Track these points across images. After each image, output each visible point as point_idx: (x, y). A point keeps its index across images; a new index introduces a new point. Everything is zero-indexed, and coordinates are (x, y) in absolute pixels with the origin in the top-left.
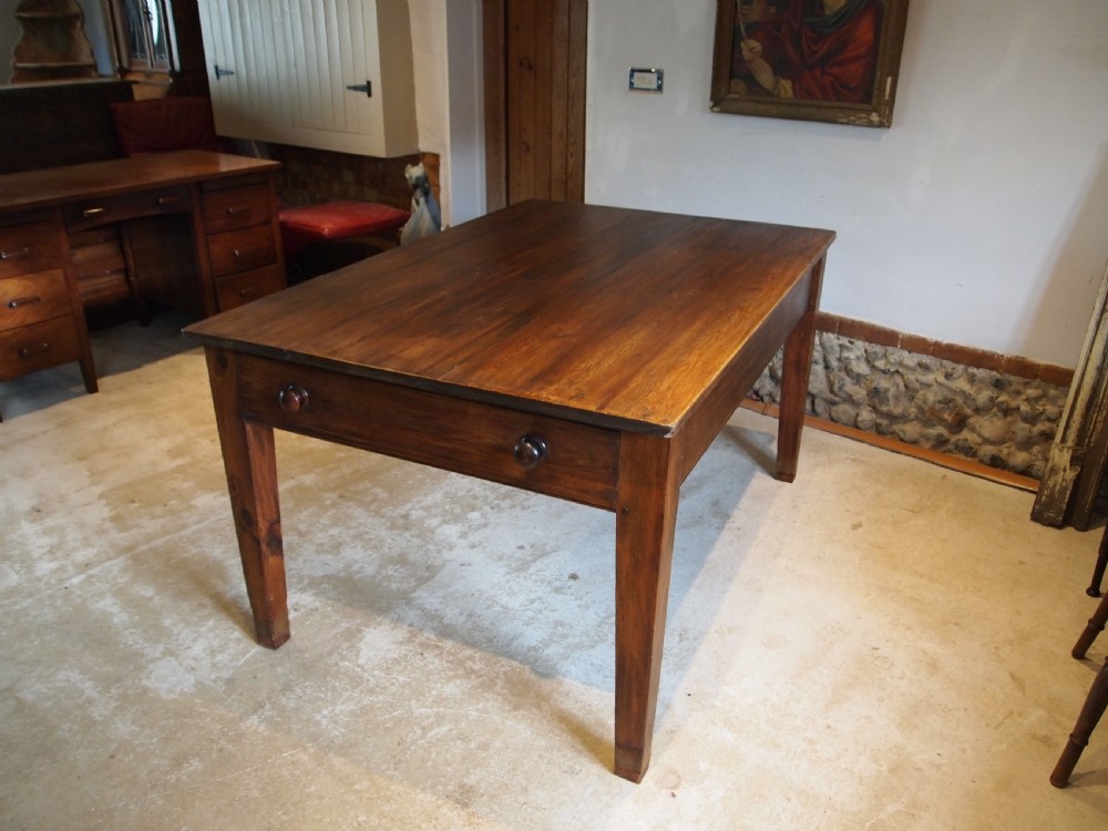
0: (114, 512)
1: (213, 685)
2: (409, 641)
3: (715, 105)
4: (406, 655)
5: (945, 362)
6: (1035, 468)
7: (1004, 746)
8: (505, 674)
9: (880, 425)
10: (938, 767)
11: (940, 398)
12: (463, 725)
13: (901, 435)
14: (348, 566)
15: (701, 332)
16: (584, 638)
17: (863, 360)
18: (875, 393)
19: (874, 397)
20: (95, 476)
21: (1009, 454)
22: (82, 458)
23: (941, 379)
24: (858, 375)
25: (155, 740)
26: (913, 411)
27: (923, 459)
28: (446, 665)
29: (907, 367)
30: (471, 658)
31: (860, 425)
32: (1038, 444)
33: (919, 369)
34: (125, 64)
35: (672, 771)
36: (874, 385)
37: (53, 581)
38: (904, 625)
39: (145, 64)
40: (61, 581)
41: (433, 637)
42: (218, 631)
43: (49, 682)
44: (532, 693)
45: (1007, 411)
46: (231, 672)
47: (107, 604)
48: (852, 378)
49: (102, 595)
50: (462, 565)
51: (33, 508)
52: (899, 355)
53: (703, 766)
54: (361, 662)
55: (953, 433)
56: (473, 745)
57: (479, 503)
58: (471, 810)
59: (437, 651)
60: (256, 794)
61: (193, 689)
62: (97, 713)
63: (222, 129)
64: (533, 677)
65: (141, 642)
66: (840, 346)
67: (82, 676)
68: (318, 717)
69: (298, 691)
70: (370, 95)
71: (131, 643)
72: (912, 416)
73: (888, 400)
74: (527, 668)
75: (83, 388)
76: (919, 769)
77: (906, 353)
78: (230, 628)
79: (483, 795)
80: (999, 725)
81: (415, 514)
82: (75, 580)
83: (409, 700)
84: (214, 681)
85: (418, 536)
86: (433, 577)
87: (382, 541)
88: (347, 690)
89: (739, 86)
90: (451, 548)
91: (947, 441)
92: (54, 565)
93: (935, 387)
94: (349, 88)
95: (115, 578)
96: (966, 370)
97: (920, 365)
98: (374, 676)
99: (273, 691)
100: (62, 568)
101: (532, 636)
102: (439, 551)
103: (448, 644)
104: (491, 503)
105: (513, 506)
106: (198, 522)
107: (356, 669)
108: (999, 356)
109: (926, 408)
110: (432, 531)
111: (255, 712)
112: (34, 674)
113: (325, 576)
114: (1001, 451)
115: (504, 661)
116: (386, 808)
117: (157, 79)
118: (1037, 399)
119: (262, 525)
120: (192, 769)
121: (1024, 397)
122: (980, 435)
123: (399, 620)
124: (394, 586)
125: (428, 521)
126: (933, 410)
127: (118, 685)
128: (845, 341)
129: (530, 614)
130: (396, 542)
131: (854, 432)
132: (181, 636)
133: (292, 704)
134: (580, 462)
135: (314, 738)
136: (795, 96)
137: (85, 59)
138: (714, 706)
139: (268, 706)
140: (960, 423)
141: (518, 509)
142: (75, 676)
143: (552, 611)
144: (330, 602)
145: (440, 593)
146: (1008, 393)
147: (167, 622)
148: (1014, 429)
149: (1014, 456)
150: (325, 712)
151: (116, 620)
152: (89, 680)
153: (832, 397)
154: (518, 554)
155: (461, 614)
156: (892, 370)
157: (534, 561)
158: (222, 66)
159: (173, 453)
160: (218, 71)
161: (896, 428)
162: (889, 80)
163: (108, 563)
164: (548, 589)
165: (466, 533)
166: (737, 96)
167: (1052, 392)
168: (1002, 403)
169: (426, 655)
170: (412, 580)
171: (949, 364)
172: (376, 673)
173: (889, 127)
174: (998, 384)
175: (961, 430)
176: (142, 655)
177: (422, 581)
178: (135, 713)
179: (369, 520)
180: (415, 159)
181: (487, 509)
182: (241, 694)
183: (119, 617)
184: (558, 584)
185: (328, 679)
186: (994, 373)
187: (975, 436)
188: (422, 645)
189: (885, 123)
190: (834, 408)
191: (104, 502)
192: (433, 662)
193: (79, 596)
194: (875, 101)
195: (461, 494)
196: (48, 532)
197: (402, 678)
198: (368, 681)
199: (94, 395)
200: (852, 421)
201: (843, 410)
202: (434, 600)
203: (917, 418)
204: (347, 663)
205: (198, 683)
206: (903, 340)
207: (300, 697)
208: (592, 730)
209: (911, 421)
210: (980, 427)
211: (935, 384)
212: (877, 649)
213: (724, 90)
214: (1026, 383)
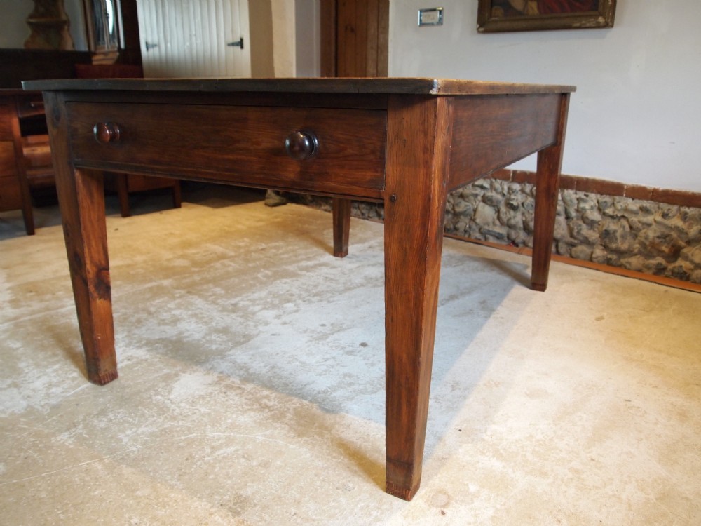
0: (14, 298)
1: (40, 408)
2: (217, 383)
3: (481, 26)
4: (211, 393)
5: (662, 205)
8: (295, 409)
9: (611, 259)
11: (658, 234)
12: (250, 447)
13: (628, 266)
14: (181, 333)
16: (368, 386)
17: (595, 209)
18: (606, 234)
19: (605, 238)
22: (6, 268)
23: (659, 218)
24: (592, 221)
26: (637, 246)
28: (244, 401)
29: (632, 212)
30: (267, 397)
31: (594, 259)
33: (640, 213)
34: (93, 49)
35: (441, 492)
36: (604, 228)
38: (650, 384)
39: (104, 48)
41: (238, 381)
42: (60, 372)
44: (316, 424)
46: (59, 400)
48: (587, 224)
50: (273, 335)
52: (624, 202)
53: (473, 488)
54: (172, 397)
55: (669, 262)
56: (255, 463)
57: (294, 298)
58: (242, 517)
59: (238, 391)
60: (43, 495)
61: (23, 411)
64: (319, 412)
66: (578, 199)
68: (121, 436)
69: (111, 416)
70: (242, 47)
72: (636, 251)
73: (616, 239)
74: (315, 405)
75: (24, 233)
77: (630, 200)
78: (71, 370)
79: (255, 505)
81: (243, 303)
83: (206, 426)
84: (43, 406)
85: (242, 317)
86: (248, 342)
87: (211, 319)
88: (153, 416)
90: (266, 324)
91: (664, 269)
93: (654, 226)
94: (229, 45)
96: (679, 210)
97: (642, 209)
98: (179, 407)
99: (89, 415)
101: (323, 383)
102: (256, 326)
103: (250, 387)
104: (304, 298)
105: (321, 301)
107: (166, 401)
109: (647, 243)
110: (254, 313)
111: (68, 429)
113: (159, 339)
115: (295, 400)
116: (160, 513)
117: (110, 56)
119: (90, 269)
122: (692, 262)
123: (211, 370)
124: (214, 347)
125: (251, 308)
126: (653, 244)
128: (581, 195)
129: (324, 368)
130: (221, 319)
131: (590, 264)
132: (29, 375)
133: (102, 425)
135: (112, 452)
136: (540, 12)
138: (483, 440)
139: (81, 426)
140: (676, 253)
143: (343, 366)
144: (159, 356)
145: (251, 353)
147: (22, 365)
150: (129, 432)
153: (572, 240)
154: (321, 329)
155: (265, 366)
157: (333, 334)
158: (150, 41)
160: (147, 46)
161: (623, 261)
164: (341, 352)
165: (280, 315)
166: (496, 18)
169: (228, 393)
170: (230, 344)
171: (665, 206)
172: (182, 405)
173: (612, 26)
175: (676, 260)
177: (237, 344)
179: (206, 306)
181: (300, 301)
182: (61, 416)
184: (350, 349)
185: (140, 408)
187: (688, 263)
188: (227, 386)
189: (608, 25)
190: (574, 249)
191: (9, 291)
192: (234, 398)
195: (281, 293)
197: (203, 410)
198: (174, 410)
199: (31, 236)
200: (588, 256)
201: (581, 250)
202: (245, 357)
203: (640, 253)
204: (159, 397)
205: (28, 407)
206: (626, 190)
207: (111, 420)
208: (368, 455)
209: (636, 255)
210: (692, 255)
211: (654, 224)
212: (629, 401)
213: (487, 15)
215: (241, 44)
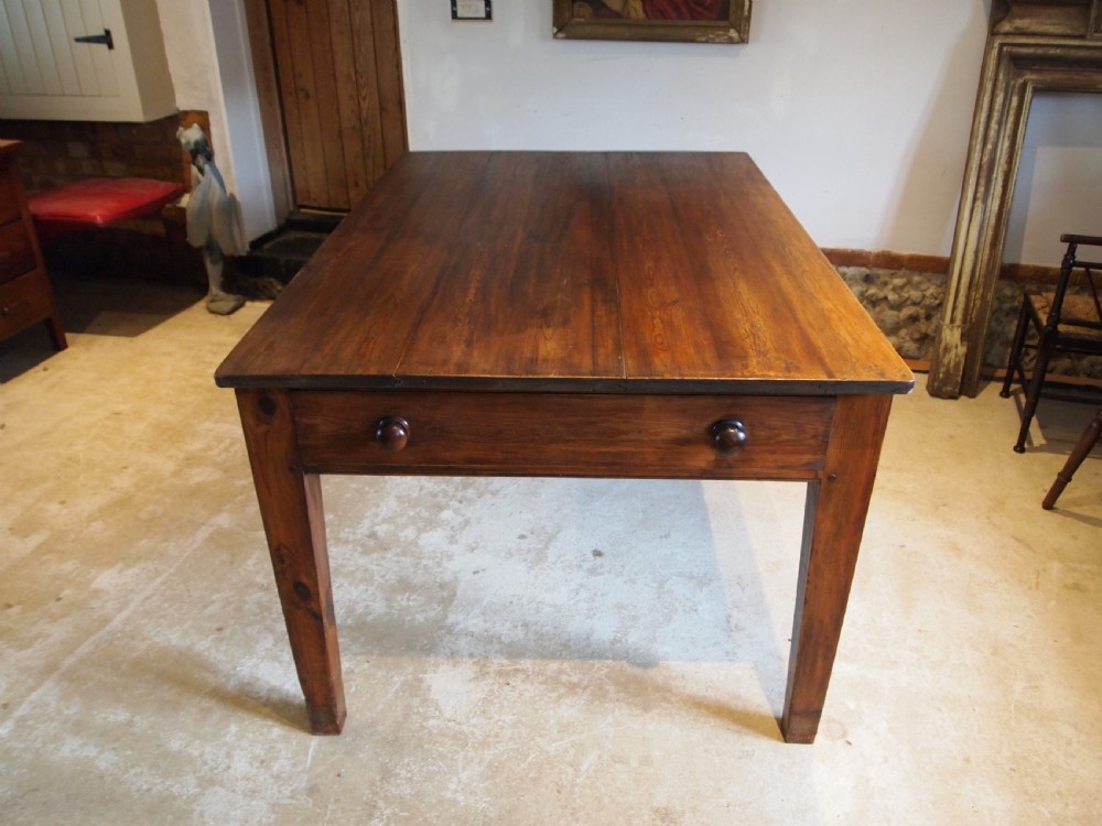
1: (294, 802)
2: (483, 673)
3: (560, 30)
4: (491, 691)
7: (1053, 603)
8: (608, 676)
10: (1024, 638)
12: (608, 745)
16: (654, 614)
28: (542, 687)
38: (907, 518)
41: (505, 662)
42: (250, 735)
44: (650, 689)
45: (875, 302)
46: (305, 779)
47: (71, 749)
49: (56, 739)
50: (475, 573)
54: (448, 714)
56: (634, 764)
57: (440, 498)
59: (521, 676)
61: (274, 816)
64: (638, 671)
65: (158, 781)
68: (449, 795)
69: (403, 773)
70: (111, 46)
71: (145, 787)
74: (624, 663)
76: (1012, 645)
79: (683, 812)
80: (1037, 584)
81: (382, 530)
83: (533, 739)
84: (293, 797)
85: (404, 554)
86: (455, 594)
87: (366, 570)
88: (457, 752)
90: (450, 557)
94: (78, 40)
95: (59, 712)
98: (475, 726)
99: (373, 783)
101: (604, 629)
102: (439, 565)
103: (526, 664)
104: (454, 496)
105: (480, 495)
106: (120, 610)
107: (449, 724)
108: (867, 253)
110: (415, 543)
111: (370, 816)
115: (597, 664)
118: (902, 287)
121: (890, 287)
123: (453, 655)
124: (420, 618)
125: (402, 535)
129: (584, 605)
132: (208, 757)
133: (407, 790)
134: (785, 437)
136: (647, 15)
139: (381, 804)
141: (488, 496)
143: (603, 595)
144: (360, 658)
145: (477, 611)
146: (877, 285)
147: (175, 745)
148: (882, 317)
150: (452, 786)
151: (102, 765)
154: (524, 544)
155: (515, 627)
157: (547, 548)
159: (19, 530)
163: (34, 696)
164: (582, 573)
165: (453, 536)
167: (916, 278)
168: (872, 295)
169: (512, 683)
170: (435, 605)
172: (473, 721)
173: (747, 42)
174: (868, 279)
176: (174, 798)
177: (446, 603)
180: (178, 119)
181: (454, 504)
182: (337, 801)
183: (105, 761)
184: (587, 566)
185: (426, 746)
186: (864, 269)
188: (500, 673)
189: (743, 40)
192: (527, 689)
193: (26, 750)
194: (732, 18)
195: (415, 495)
197: (508, 718)
198: (473, 733)
202: (475, 621)
204: (432, 722)
205: (273, 807)
207: (410, 780)
212: (903, 546)
213: (567, 14)
214: (892, 274)
215: (106, 39)
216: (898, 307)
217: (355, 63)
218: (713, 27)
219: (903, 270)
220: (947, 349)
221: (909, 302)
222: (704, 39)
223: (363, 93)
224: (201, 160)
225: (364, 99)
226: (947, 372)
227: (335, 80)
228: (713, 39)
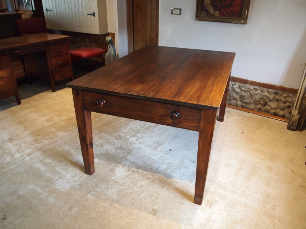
0: (34, 139)
1: (75, 186)
2: (129, 170)
3: (197, 18)
4: (129, 174)
5: (261, 88)
6: (286, 115)
7: (293, 189)
8: (157, 178)
9: (243, 105)
10: (278, 195)
11: (260, 97)
12: (149, 193)
13: (249, 108)
14: (107, 150)
15: (214, 81)
16: (177, 167)
17: (238, 88)
18: (242, 97)
20: (26, 128)
21: (278, 112)
22: (21, 124)
23: (260, 92)
24: (237, 92)
25: (62, 203)
26: (252, 101)
27: (256, 114)
28: (141, 176)
29: (251, 90)
30: (147, 174)
31: (238, 106)
32: (286, 109)
33: (254, 90)
34: (17, 8)
35: (209, 201)
36: (241, 95)
37: (20, 159)
38: (261, 158)
39: (24, 8)
40: (23, 159)
41: (135, 169)
42: (73, 171)
43: (26, 189)
44: (166, 183)
45: (278, 100)
46: (80, 182)
47: (38, 165)
48: (235, 93)
49: (36, 163)
50: (139, 148)
51: (9, 139)
52: (248, 86)
53: (217, 199)
54: (116, 177)
55: (263, 107)
56: (153, 198)
57: (139, 131)
58: (157, 216)
59: (137, 173)
60: (95, 216)
61: (70, 188)
62: (43, 196)
63: (48, 27)
64: (165, 178)
65: (51, 175)
67: (36, 186)
68: (108, 193)
69: (101, 186)
70: (94, 16)
71: (48, 176)
72: (252, 103)
73: (245, 99)
74: (163, 176)
75: (16, 103)
76: (273, 196)
77: (250, 86)
78: (76, 170)
79: (159, 212)
80: (291, 183)
81: (122, 135)
82: (27, 159)
83: (133, 187)
84: (75, 185)
85: (125, 141)
86: (131, 152)
87: (114, 143)
88: (114, 185)
89: (204, 13)
90: (135, 144)
91: (261, 109)
92: (20, 155)
93: (258, 95)
94: (88, 14)
95: (39, 158)
96: (267, 90)
97: (254, 89)
98: (121, 181)
99: (93, 187)
100: (22, 156)
101: (163, 167)
102: (131, 145)
103: (140, 171)
104: (143, 131)
105: (149, 132)
106: (60, 140)
107: (116, 179)
108: (276, 86)
109: (256, 100)
110: (128, 139)
111: (89, 193)
112: (21, 187)
113: (100, 154)
114: (276, 111)
115: (156, 174)
116: (133, 217)
118: (286, 97)
119: (88, 140)
120: (75, 210)
121: (283, 96)
122: (271, 107)
123: (124, 165)
124: (121, 155)
125: (126, 137)
126: (258, 101)
127: (47, 188)
128: (233, 83)
129: (161, 161)
130: (119, 143)
131: (236, 108)
132: (63, 173)
133: (100, 190)
134: (190, 118)
135: (108, 199)
136: (220, 15)
137: (4, 7)
138: (216, 183)
139: (93, 191)
140: (265, 104)
141: (151, 132)
142: (34, 186)
143: (167, 160)
144: (103, 161)
145: (135, 157)
146: (279, 96)
147: (58, 169)
148: (280, 105)
149: (280, 112)
150: (109, 192)
151: (42, 169)
152: (38, 187)
153: (230, 98)
154: (154, 145)
155: (142, 162)
156: (247, 90)
157: (158, 146)
158: (48, 8)
159: (48, 121)
160: (47, 10)
161: (247, 106)
162: (247, 11)
163: (36, 153)
164: (164, 154)
165: (138, 140)
166: (203, 16)
167: (290, 95)
168: (277, 98)
169: (134, 174)
170: (126, 153)
171: (262, 88)
172: (121, 180)
174: (276, 93)
175: (265, 106)
176: (52, 179)
177: (128, 154)
178: (54, 196)
179: (109, 137)
180: (108, 35)
181: (142, 132)
182: (84, 188)
183: (43, 169)
184: (166, 152)
185: (108, 182)
186: (275, 90)
187: (269, 107)
188: (132, 171)
189: (245, 23)
190: (230, 101)
191: (30, 136)
192: (137, 176)
193: (30, 163)
194: (242, 17)
195: (134, 129)
196: (16, 145)
197: (129, 181)
198: (120, 182)
199: (20, 105)
200: (235, 104)
201: (233, 102)
202: (133, 159)
203: (253, 103)
204: (112, 178)
205: (71, 186)
206: (250, 82)
207: (101, 188)
208: (185, 192)
209: (252, 104)
210: (271, 105)
211: (258, 94)
212: (255, 165)
213: (199, 14)
214: (283, 93)
215: (94, 14)
216: (285, 102)
217: (151, 24)
218: (237, 19)
219: (287, 92)
220: (293, 116)
221: (288, 102)
222: (234, 22)
223: (152, 32)
224: (110, 44)
225: (152, 33)
226: (293, 123)
227: (146, 28)
228: (236, 22)
